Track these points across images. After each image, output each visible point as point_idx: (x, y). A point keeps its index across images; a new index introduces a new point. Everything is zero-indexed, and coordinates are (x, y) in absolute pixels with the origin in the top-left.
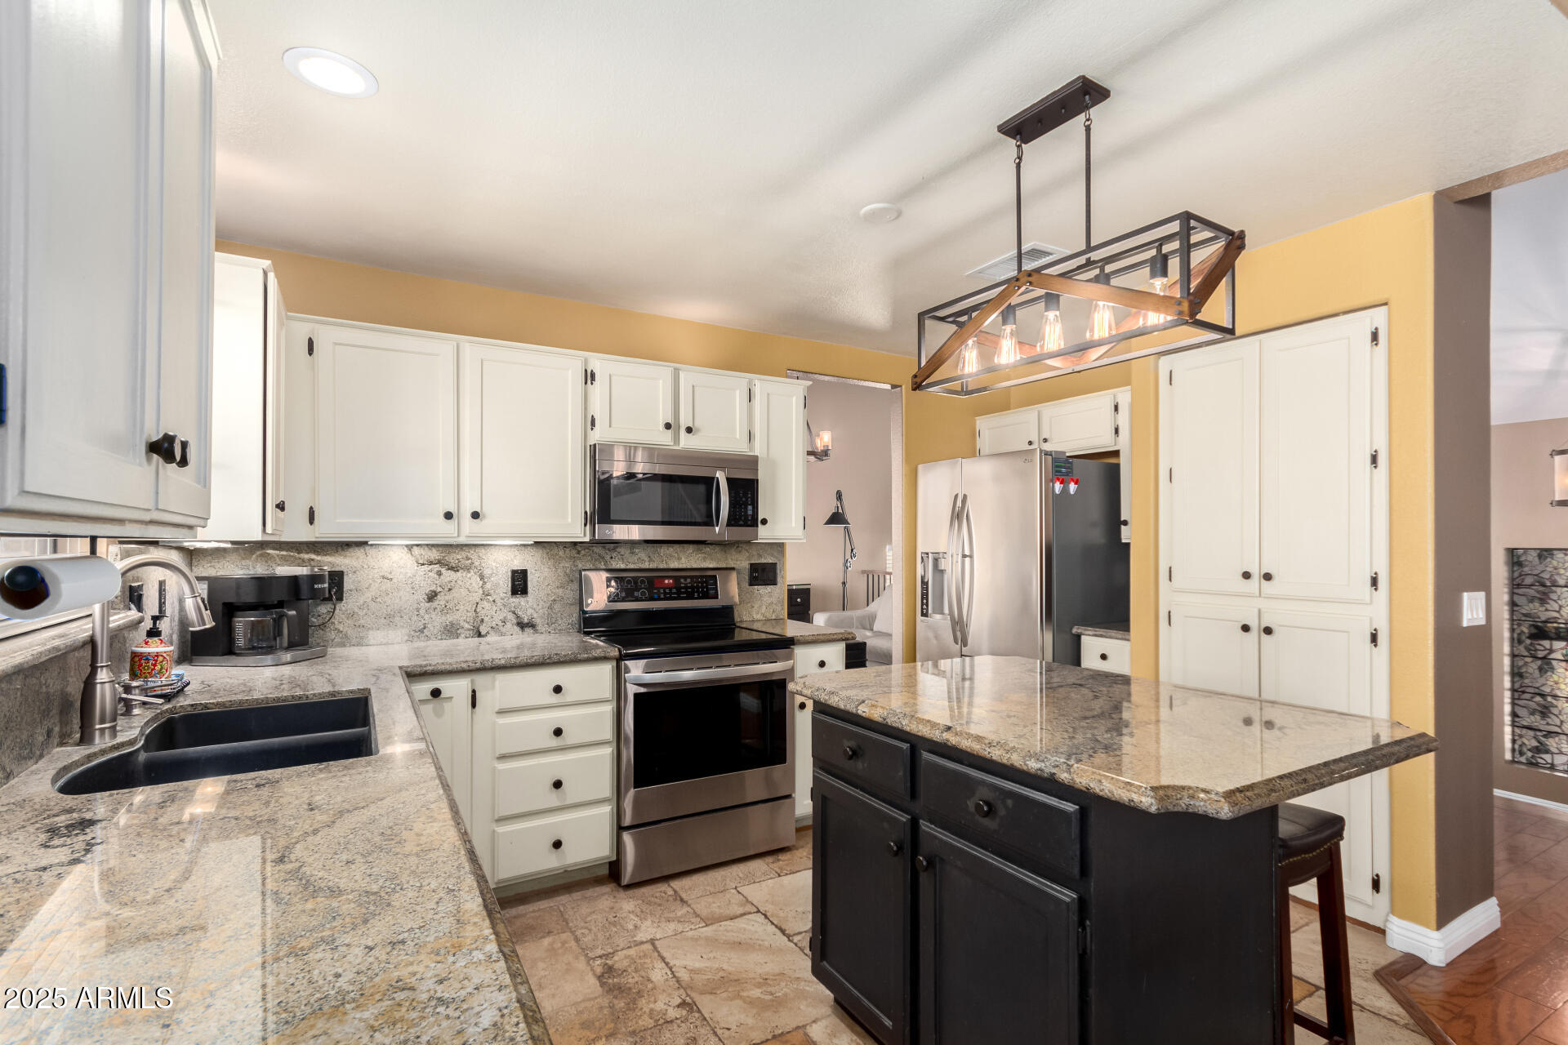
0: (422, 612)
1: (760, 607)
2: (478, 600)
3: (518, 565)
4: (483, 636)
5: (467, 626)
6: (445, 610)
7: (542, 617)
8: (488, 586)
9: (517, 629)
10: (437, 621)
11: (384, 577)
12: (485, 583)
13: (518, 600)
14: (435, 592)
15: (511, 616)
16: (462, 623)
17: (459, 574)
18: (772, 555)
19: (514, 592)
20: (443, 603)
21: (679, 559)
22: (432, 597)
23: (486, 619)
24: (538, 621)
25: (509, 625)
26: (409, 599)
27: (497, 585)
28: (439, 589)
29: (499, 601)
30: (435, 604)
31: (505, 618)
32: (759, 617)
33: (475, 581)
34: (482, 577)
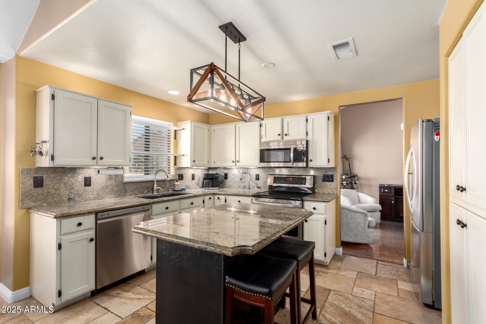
0: (240, 183)
1: (327, 189)
2: (249, 181)
3: (257, 173)
4: (250, 189)
5: (247, 187)
6: (244, 182)
7: (262, 186)
8: (251, 178)
9: (257, 188)
10: (242, 185)
11: (233, 175)
12: (251, 177)
13: (257, 181)
14: (241, 178)
15: (256, 185)
16: (247, 186)
17: (246, 175)
18: (331, 172)
19: (256, 180)
20: (243, 181)
21: (298, 172)
22: (241, 179)
23: (251, 185)
24: (261, 187)
25: (255, 187)
26: (237, 179)
27: (253, 178)
28: (242, 178)
29: (253, 181)
30: (242, 181)
31: (255, 185)
32: (326, 192)
33: (249, 176)
34: (250, 176)
